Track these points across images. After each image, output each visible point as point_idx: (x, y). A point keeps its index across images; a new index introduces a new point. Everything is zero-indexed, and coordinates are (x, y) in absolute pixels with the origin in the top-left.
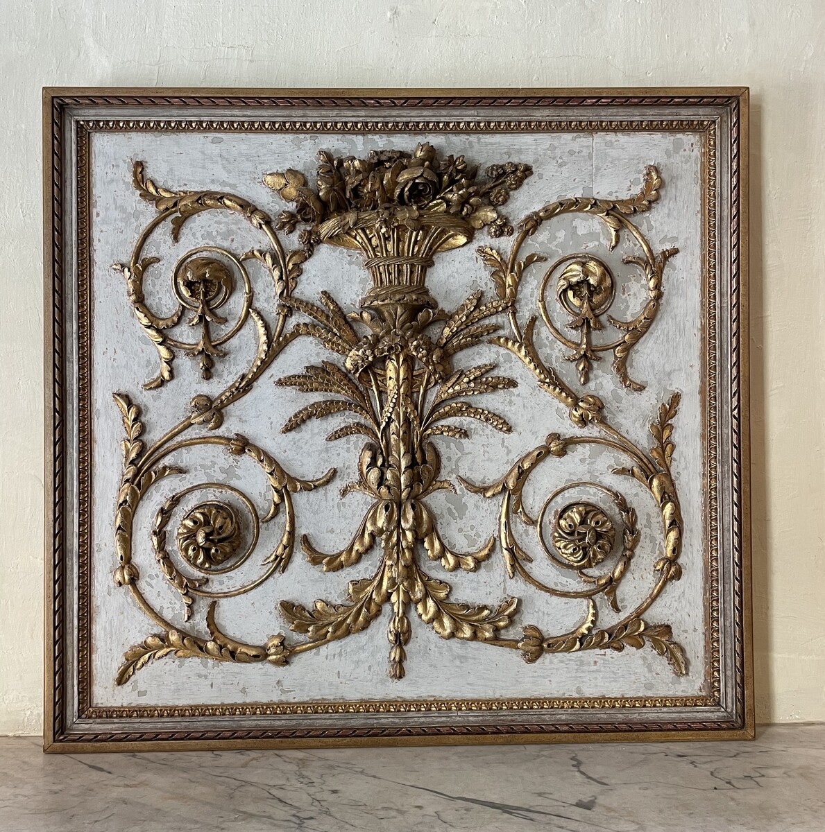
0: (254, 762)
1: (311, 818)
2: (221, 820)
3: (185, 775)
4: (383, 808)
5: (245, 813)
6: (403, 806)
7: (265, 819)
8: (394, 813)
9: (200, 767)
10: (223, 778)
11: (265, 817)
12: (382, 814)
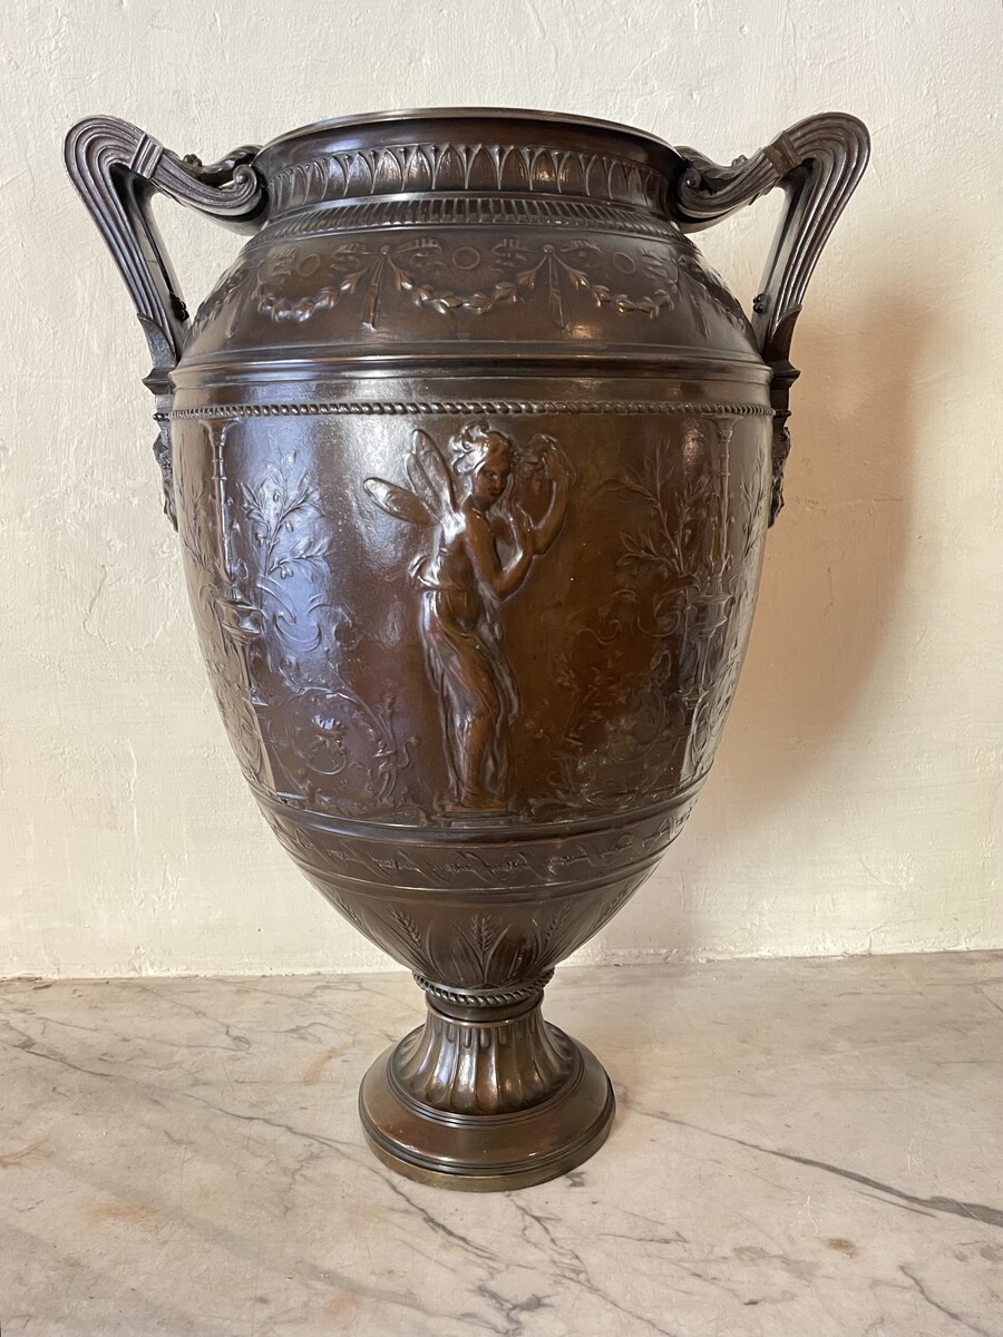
1: (535, 1304)
2: (263, 1313)
3: (152, 1116)
4: (739, 1251)
5: (330, 1277)
6: (792, 1241)
7: (397, 1310)
8: (781, 1278)
9: (196, 1083)
10: (257, 1128)
11: (394, 1298)
12: (744, 1277)
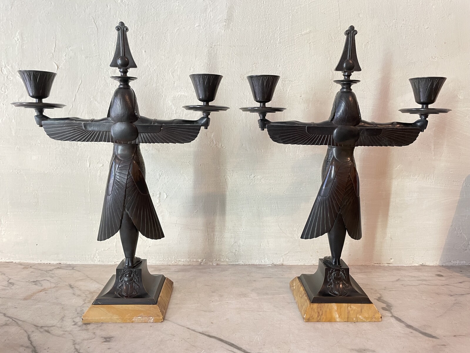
0: (43, 293)
